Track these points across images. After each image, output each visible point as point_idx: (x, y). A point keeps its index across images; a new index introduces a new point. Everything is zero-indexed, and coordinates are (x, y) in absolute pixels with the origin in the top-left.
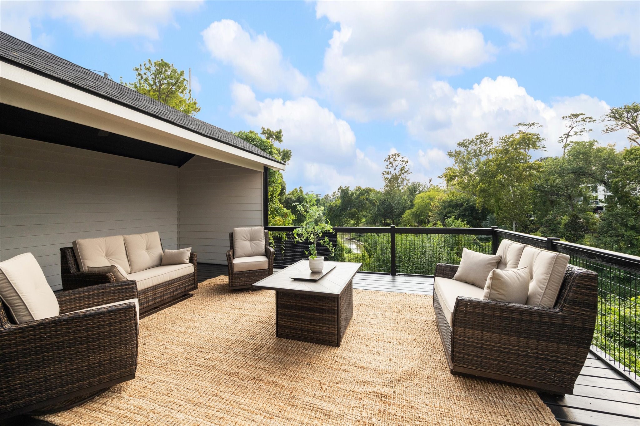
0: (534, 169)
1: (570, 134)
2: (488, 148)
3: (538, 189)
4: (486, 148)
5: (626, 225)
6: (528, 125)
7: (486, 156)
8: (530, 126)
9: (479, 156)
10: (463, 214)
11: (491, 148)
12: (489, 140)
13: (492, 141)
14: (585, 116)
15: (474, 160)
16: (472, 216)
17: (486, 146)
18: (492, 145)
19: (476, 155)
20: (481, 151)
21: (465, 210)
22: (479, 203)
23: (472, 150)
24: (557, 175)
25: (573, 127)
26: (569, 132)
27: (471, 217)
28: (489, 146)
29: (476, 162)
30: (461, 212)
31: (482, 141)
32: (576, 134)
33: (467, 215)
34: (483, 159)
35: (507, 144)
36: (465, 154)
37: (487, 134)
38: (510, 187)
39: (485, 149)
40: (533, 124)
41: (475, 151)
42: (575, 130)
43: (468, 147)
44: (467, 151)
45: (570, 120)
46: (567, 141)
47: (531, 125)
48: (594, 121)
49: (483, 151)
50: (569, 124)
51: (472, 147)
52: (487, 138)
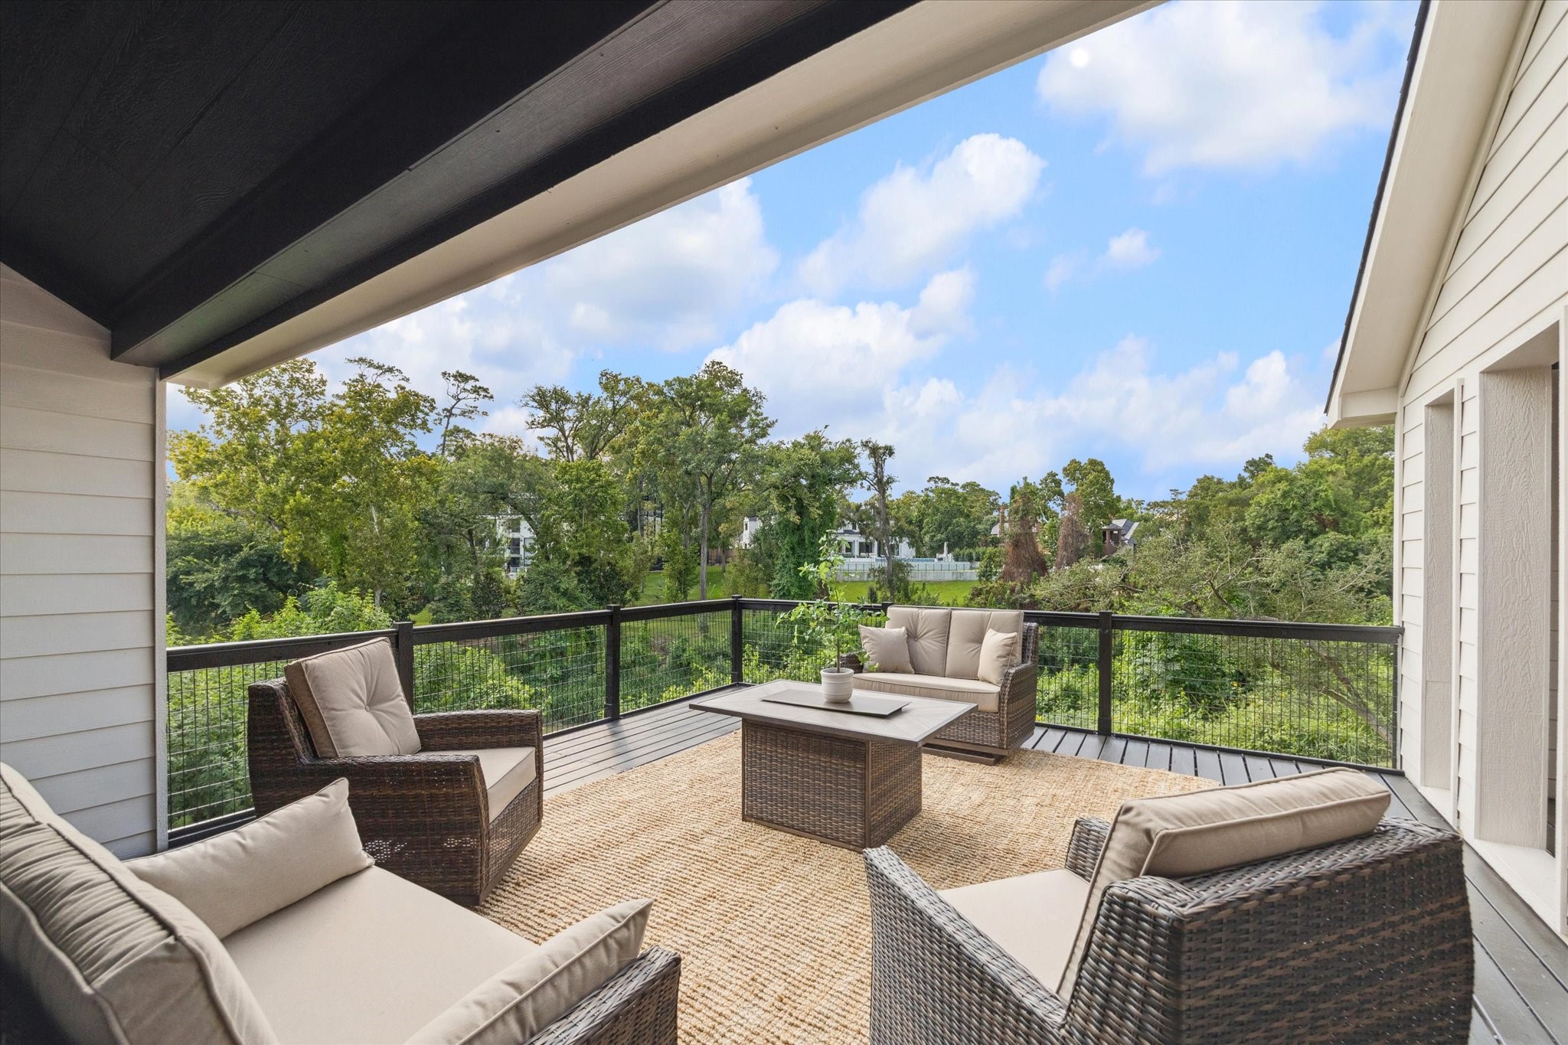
0: (421, 474)
1: (454, 411)
2: (315, 403)
3: (423, 517)
4: (308, 401)
5: (556, 589)
6: (379, 367)
7: (306, 423)
8: (384, 372)
9: (286, 416)
10: (237, 576)
11: (320, 402)
12: (315, 383)
13: (323, 388)
14: (478, 384)
15: (273, 425)
16: (266, 579)
17: (308, 395)
18: (322, 397)
19: (281, 414)
20: (296, 405)
21: (245, 564)
22: (290, 546)
23: (265, 396)
24: (464, 493)
25: (459, 400)
26: (453, 407)
27: (263, 584)
28: (315, 396)
29: (277, 431)
30: (232, 571)
31: (298, 380)
32: (463, 414)
33: (252, 577)
34: (298, 427)
35: (366, 406)
36: (245, 402)
37: (311, 365)
38: (373, 510)
39: (306, 403)
40: (390, 370)
41: (278, 404)
42: (461, 405)
43: (253, 384)
44: (251, 396)
45: (455, 382)
46: (448, 423)
47: (386, 371)
48: (492, 397)
49: (301, 408)
50: (453, 390)
51: (267, 388)
52: (312, 377)
